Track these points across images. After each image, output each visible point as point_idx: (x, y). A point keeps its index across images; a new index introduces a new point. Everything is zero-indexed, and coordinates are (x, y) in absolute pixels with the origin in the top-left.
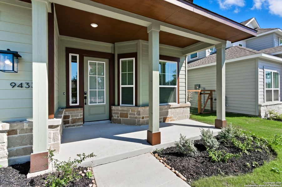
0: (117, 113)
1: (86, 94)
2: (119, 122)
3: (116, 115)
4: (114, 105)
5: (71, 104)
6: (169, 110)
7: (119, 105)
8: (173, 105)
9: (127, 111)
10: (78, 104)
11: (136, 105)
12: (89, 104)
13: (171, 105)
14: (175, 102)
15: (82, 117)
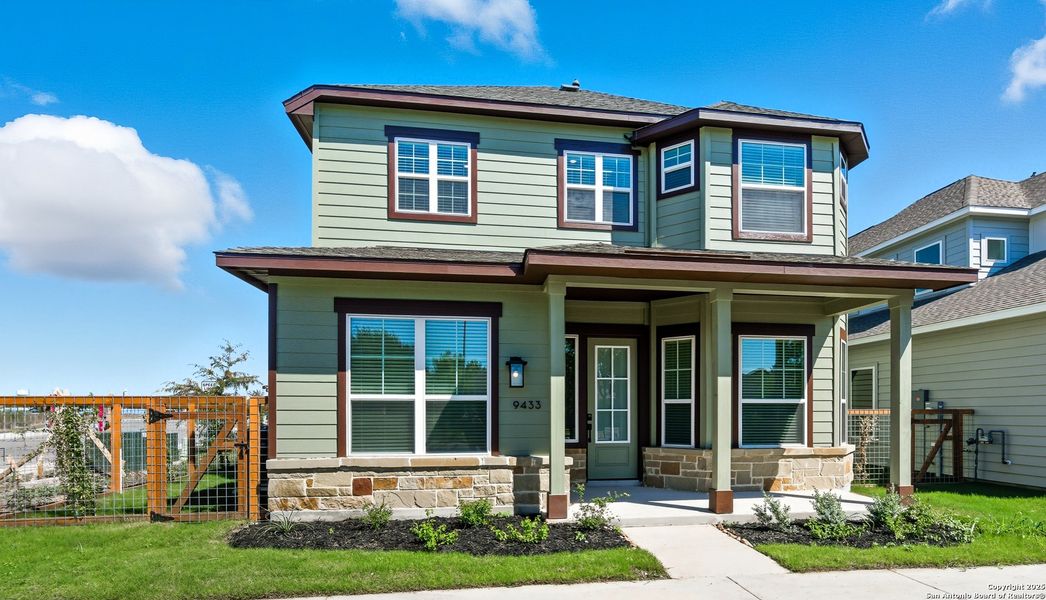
0: (655, 464)
1: (590, 419)
2: (658, 484)
3: (654, 469)
4: (649, 445)
6: (781, 462)
7: (658, 444)
8: (790, 450)
9: (676, 458)
10: (576, 440)
11: (698, 445)
12: (597, 442)
13: (784, 450)
14: (801, 441)
15: (584, 468)
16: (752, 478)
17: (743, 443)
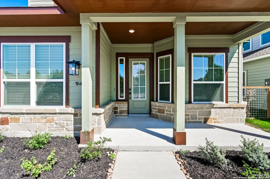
0: (155, 109)
1: (130, 90)
2: (156, 117)
3: (155, 110)
4: (153, 101)
5: (119, 98)
6: (212, 110)
7: (157, 101)
8: (217, 105)
10: (124, 98)
11: (172, 102)
12: (133, 99)
13: (214, 104)
15: (127, 109)
16: (198, 117)
17: (194, 101)
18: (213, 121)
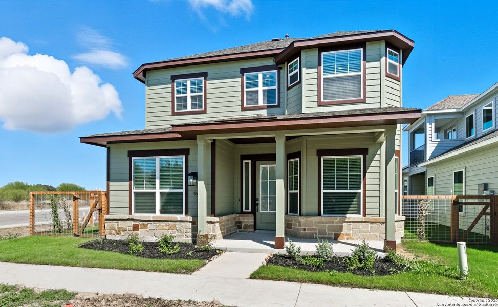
5: (244, 210)
6: (344, 224)
7: (287, 213)
8: (350, 218)
9: (291, 220)
10: (250, 210)
11: (300, 215)
12: (261, 211)
14: (359, 213)
15: (253, 224)
16: (327, 232)
17: (324, 213)
18: (345, 237)
